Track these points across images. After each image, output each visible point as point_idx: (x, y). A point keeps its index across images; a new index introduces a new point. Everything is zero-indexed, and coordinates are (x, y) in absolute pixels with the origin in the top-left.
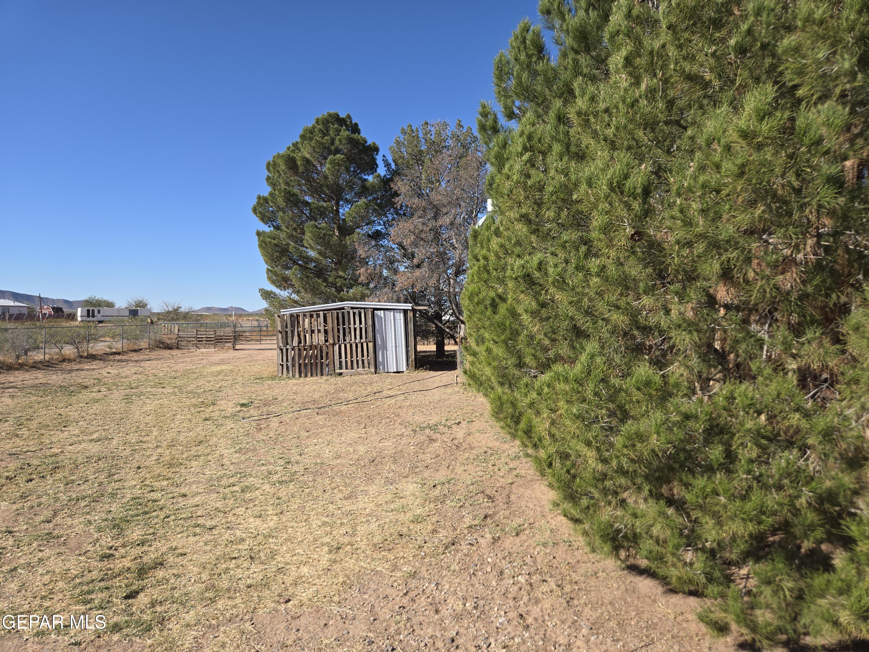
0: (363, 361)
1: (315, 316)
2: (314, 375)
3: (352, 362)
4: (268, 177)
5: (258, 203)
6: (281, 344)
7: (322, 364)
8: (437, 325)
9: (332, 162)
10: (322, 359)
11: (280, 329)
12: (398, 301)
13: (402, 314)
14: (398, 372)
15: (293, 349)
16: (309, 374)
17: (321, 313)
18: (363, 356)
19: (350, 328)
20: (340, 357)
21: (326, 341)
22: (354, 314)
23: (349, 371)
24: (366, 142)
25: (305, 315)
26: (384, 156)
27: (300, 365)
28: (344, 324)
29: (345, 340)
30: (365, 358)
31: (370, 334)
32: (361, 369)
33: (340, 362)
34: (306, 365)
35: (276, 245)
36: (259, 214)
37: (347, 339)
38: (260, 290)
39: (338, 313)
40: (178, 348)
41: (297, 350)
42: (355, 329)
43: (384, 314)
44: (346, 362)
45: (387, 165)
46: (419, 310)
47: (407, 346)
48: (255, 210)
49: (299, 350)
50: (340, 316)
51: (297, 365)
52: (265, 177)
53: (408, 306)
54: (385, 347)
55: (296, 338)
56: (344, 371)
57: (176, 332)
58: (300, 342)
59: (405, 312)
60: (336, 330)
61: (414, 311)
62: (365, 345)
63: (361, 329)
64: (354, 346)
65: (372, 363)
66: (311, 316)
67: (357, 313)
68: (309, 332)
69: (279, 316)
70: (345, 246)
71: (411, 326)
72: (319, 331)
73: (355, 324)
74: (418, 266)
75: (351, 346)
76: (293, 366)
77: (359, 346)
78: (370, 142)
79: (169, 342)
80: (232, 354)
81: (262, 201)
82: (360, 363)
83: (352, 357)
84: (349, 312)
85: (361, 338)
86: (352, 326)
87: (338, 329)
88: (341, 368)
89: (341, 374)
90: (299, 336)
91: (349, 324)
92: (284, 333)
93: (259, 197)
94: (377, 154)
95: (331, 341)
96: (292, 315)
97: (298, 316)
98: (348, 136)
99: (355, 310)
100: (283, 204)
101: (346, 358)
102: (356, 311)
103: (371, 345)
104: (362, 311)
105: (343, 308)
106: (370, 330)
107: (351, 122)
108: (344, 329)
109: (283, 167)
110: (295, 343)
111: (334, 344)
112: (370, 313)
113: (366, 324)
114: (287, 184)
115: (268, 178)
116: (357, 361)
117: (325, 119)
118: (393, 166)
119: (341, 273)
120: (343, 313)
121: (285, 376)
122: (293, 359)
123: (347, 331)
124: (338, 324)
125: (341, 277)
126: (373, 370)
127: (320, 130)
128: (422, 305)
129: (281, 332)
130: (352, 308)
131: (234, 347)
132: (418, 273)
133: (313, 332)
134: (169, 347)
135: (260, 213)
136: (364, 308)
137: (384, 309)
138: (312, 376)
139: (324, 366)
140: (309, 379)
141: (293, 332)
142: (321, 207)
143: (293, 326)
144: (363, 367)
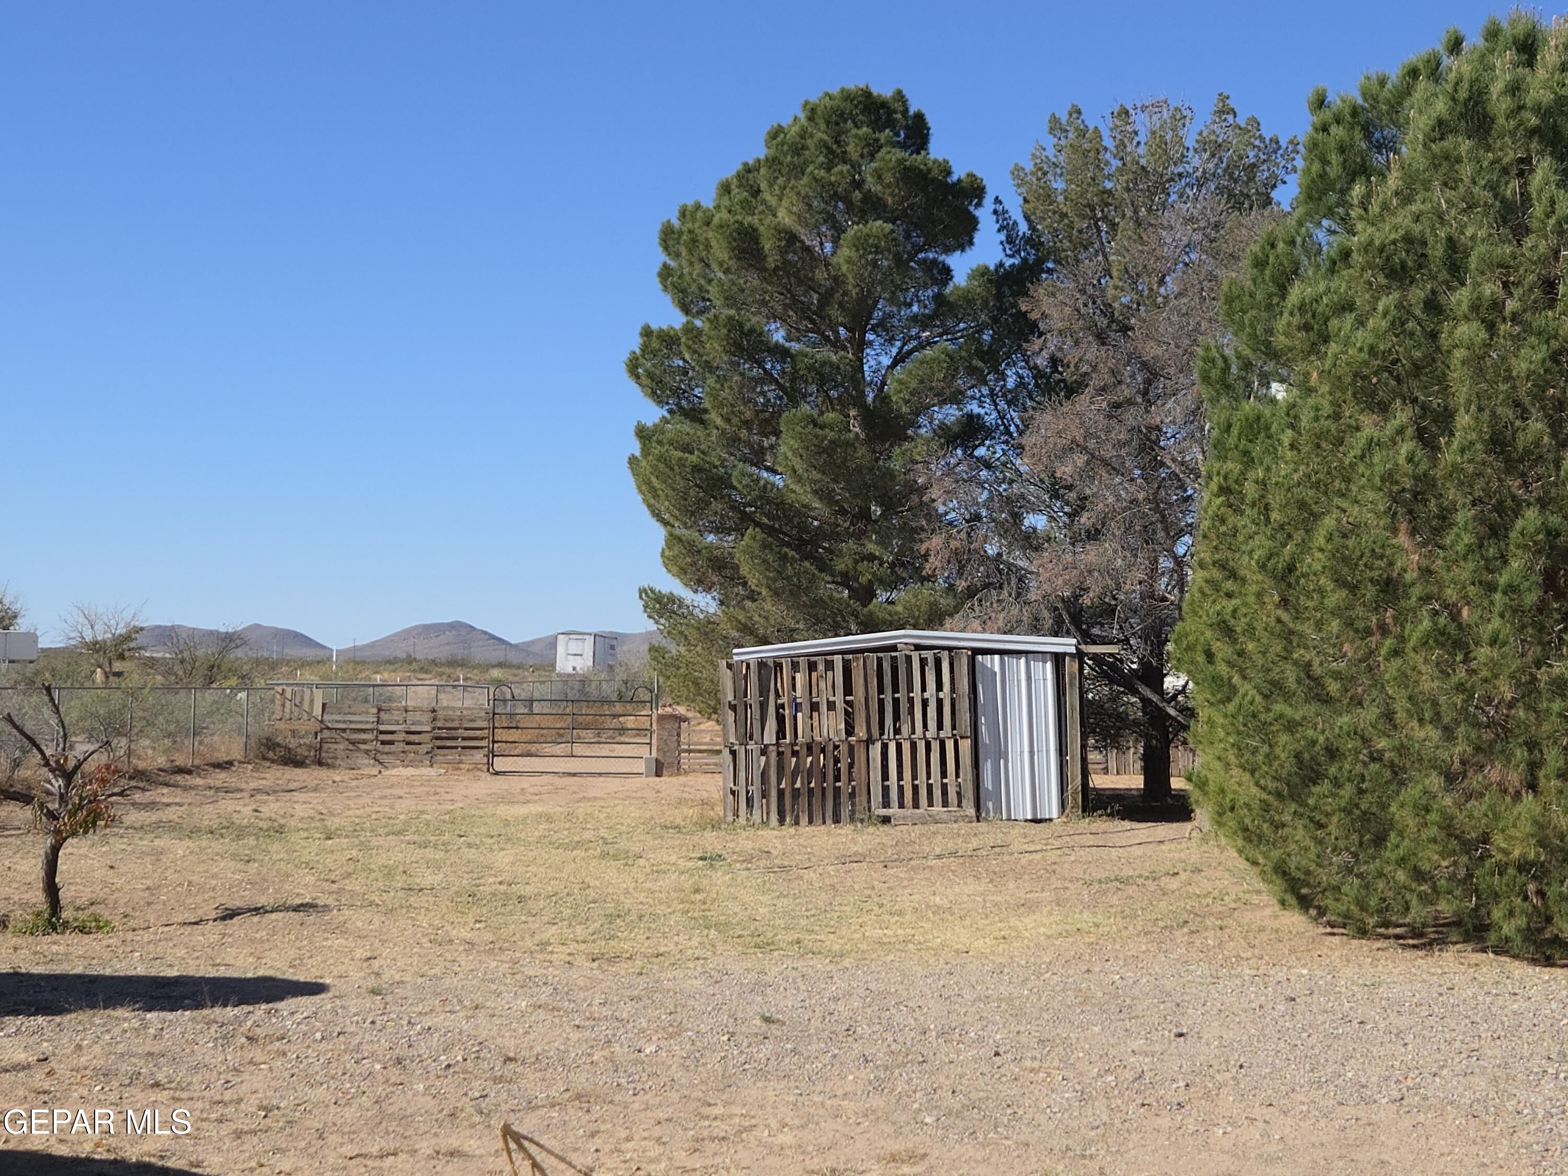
0: (944, 787)
1: (821, 667)
2: (818, 818)
3: (915, 789)
4: (665, 266)
5: (645, 348)
6: (732, 739)
7: (837, 791)
8: (1144, 700)
9: (860, 244)
10: (837, 778)
11: (730, 697)
12: (1035, 629)
13: (1049, 665)
14: (1036, 821)
15: (764, 752)
16: (804, 819)
17: (838, 659)
18: (944, 774)
19: (911, 701)
20: (885, 776)
21: (850, 731)
22: (923, 662)
23: (909, 812)
24: (949, 173)
25: (795, 667)
26: (997, 201)
27: (781, 793)
28: (896, 689)
29: (897, 731)
30: (950, 779)
31: (965, 717)
32: (938, 809)
33: (886, 790)
34: (796, 793)
35: (696, 469)
36: (645, 381)
37: (905, 729)
38: (642, 591)
39: (880, 660)
40: (320, 763)
41: (773, 756)
42: (925, 703)
43: (1002, 662)
44: (901, 789)
45: (1007, 227)
46: (1095, 657)
47: (1062, 751)
48: (633, 367)
49: (780, 754)
50: (887, 666)
51: (774, 794)
52: (657, 267)
53: (1067, 644)
54: (1001, 754)
55: (771, 724)
56: (894, 811)
57: (317, 711)
58: (781, 733)
59: (1058, 659)
60: (874, 706)
61: (1080, 655)
62: (950, 745)
63: (940, 702)
64: (921, 746)
65: (969, 794)
66: (812, 667)
67: (931, 661)
68: (806, 707)
69: (729, 666)
70: (890, 475)
71: (1072, 699)
72: (831, 706)
73: (924, 689)
74: (1093, 535)
75: (914, 746)
76: (764, 795)
77: (935, 746)
78: (959, 173)
79: (293, 743)
80: (486, 785)
81: (655, 344)
82: (937, 793)
83: (915, 777)
84: (909, 659)
85: (940, 727)
86: (916, 694)
87: (881, 703)
88: (886, 804)
89: (886, 820)
90: (781, 719)
91: (910, 689)
92: (740, 709)
93: (647, 333)
94: (979, 205)
95: (861, 732)
96: (762, 664)
97: (778, 666)
98: (901, 161)
99: (925, 654)
100: (721, 359)
101: (900, 777)
102: (928, 654)
103: (966, 745)
104: (945, 655)
105: (894, 648)
106: (964, 705)
107: (906, 110)
108: (896, 702)
109: (723, 255)
110: (770, 737)
111: (869, 741)
112: (965, 661)
113: (953, 690)
114: (730, 300)
115: (665, 274)
116: (930, 787)
117: (834, 111)
118: (1023, 227)
119: (872, 547)
120: (894, 659)
121: (742, 820)
122: (764, 775)
123: (904, 706)
124: (881, 690)
125: (871, 558)
126: (971, 812)
127: (823, 145)
128: (1104, 641)
129: (733, 708)
130: (918, 647)
131: (490, 765)
132: (1091, 555)
133: (815, 707)
134: (293, 760)
135: (651, 376)
136: (950, 649)
137: (1001, 652)
138: (811, 822)
139: (844, 798)
140: (805, 829)
141: (763, 706)
142: (824, 363)
143: (763, 690)
144: (945, 804)
